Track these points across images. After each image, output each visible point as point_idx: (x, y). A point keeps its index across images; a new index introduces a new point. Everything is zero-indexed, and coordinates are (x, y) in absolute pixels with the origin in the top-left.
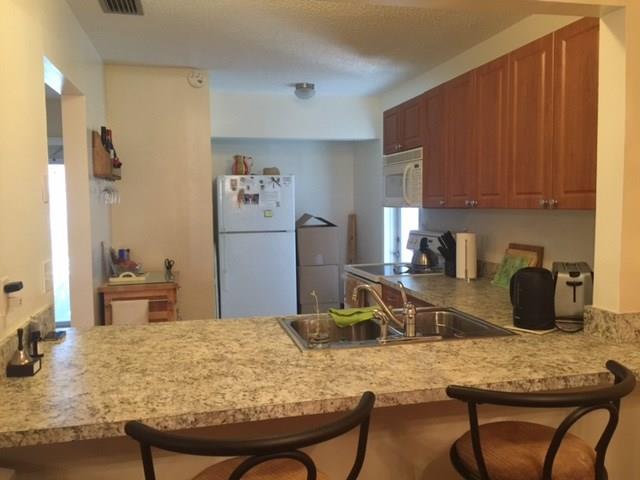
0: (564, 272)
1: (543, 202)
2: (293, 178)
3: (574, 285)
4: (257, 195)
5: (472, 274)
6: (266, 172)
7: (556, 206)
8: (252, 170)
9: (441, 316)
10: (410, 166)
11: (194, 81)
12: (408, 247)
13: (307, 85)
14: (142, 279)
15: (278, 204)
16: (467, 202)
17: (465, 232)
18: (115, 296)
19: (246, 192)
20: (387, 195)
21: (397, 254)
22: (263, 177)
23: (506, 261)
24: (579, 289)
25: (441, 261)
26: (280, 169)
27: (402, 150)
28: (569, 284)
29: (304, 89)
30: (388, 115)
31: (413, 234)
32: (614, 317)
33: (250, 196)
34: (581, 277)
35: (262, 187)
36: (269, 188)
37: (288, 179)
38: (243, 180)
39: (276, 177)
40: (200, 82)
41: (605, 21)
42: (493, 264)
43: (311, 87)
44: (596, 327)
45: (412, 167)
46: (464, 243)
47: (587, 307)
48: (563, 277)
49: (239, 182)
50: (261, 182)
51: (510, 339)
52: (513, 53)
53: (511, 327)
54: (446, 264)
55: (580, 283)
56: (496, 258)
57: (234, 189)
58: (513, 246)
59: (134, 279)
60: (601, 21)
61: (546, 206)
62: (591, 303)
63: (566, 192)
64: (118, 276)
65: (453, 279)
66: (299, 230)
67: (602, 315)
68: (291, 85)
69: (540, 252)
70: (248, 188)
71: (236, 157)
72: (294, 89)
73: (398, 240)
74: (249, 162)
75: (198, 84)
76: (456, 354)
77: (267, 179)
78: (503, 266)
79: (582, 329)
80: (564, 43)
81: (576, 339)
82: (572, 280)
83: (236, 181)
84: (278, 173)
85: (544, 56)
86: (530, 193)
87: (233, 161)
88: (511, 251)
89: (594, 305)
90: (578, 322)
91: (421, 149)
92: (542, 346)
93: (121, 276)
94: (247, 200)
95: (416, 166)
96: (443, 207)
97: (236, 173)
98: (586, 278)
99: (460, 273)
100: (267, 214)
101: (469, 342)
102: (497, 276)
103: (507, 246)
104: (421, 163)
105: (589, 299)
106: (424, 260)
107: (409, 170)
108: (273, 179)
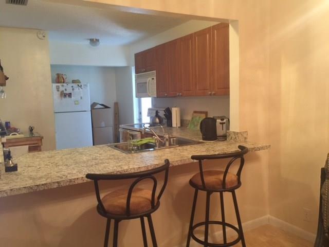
0: (218, 119)
1: (210, 93)
2: (88, 85)
3: (222, 124)
4: (71, 94)
5: (179, 125)
6: (74, 82)
7: (214, 94)
8: (66, 81)
9: (173, 140)
10: (150, 79)
11: (41, 36)
12: (148, 116)
13: (96, 39)
14: (22, 136)
15: (81, 98)
16: (178, 94)
17: (175, 107)
18: (11, 145)
19: (65, 92)
20: (138, 92)
21: (140, 120)
22: (73, 85)
23: (193, 118)
24: (224, 125)
25: (165, 121)
26: (81, 81)
27: (145, 72)
28: (221, 123)
29: (94, 42)
30: (137, 56)
31: (149, 110)
32: (238, 133)
33: (67, 94)
34: (225, 121)
35: (73, 89)
36: (77, 90)
37: (86, 85)
38: (63, 86)
39: (80, 85)
40: (44, 36)
41: (232, 25)
42: (186, 120)
43: (97, 40)
44: (231, 138)
45: (151, 80)
46: (175, 112)
47: (227, 131)
48: (219, 121)
49: (60, 86)
50: (72, 87)
51: (203, 144)
52: (195, 33)
53: (202, 141)
54: (167, 122)
55: (224, 123)
56: (188, 118)
57: (58, 91)
58: (195, 112)
59: (18, 136)
60: (230, 25)
61: (211, 94)
62: (229, 129)
63: (218, 89)
64: (9, 135)
65: (171, 128)
66: (93, 110)
67: (233, 133)
68: (88, 39)
69: (206, 113)
70: (66, 90)
71: (58, 74)
72: (89, 41)
73: (140, 113)
74: (64, 77)
75: (43, 38)
76: (186, 150)
77: (75, 85)
78: (192, 120)
79: (226, 140)
80: (216, 31)
81: (225, 143)
82: (221, 122)
83: (59, 86)
84: (80, 83)
85: (208, 36)
86: (204, 90)
87: (56, 76)
88: (195, 114)
89: (231, 130)
90: (224, 137)
91: (155, 71)
92: (215, 145)
93: (11, 135)
94: (65, 96)
95: (153, 79)
96: (166, 97)
97: (58, 83)
98: (227, 121)
99: (174, 125)
100: (76, 103)
101: (189, 146)
102: (189, 125)
103: (192, 112)
104: (155, 78)
105: (228, 128)
106: (157, 120)
107: (149, 81)
108: (78, 85)
